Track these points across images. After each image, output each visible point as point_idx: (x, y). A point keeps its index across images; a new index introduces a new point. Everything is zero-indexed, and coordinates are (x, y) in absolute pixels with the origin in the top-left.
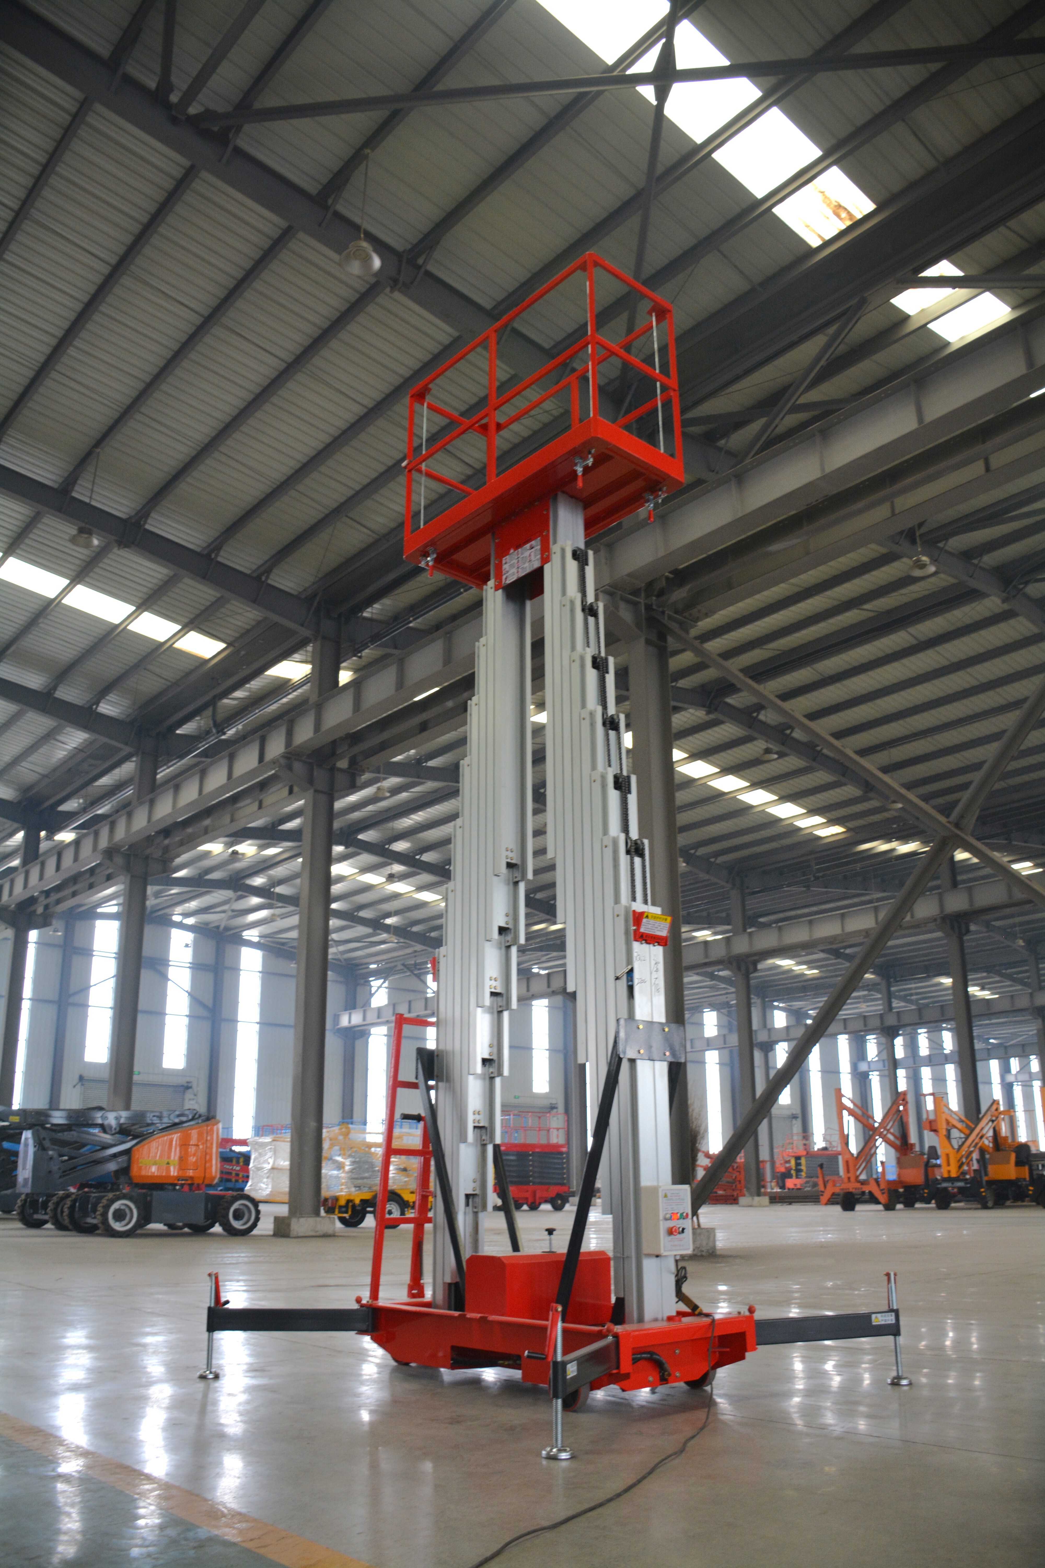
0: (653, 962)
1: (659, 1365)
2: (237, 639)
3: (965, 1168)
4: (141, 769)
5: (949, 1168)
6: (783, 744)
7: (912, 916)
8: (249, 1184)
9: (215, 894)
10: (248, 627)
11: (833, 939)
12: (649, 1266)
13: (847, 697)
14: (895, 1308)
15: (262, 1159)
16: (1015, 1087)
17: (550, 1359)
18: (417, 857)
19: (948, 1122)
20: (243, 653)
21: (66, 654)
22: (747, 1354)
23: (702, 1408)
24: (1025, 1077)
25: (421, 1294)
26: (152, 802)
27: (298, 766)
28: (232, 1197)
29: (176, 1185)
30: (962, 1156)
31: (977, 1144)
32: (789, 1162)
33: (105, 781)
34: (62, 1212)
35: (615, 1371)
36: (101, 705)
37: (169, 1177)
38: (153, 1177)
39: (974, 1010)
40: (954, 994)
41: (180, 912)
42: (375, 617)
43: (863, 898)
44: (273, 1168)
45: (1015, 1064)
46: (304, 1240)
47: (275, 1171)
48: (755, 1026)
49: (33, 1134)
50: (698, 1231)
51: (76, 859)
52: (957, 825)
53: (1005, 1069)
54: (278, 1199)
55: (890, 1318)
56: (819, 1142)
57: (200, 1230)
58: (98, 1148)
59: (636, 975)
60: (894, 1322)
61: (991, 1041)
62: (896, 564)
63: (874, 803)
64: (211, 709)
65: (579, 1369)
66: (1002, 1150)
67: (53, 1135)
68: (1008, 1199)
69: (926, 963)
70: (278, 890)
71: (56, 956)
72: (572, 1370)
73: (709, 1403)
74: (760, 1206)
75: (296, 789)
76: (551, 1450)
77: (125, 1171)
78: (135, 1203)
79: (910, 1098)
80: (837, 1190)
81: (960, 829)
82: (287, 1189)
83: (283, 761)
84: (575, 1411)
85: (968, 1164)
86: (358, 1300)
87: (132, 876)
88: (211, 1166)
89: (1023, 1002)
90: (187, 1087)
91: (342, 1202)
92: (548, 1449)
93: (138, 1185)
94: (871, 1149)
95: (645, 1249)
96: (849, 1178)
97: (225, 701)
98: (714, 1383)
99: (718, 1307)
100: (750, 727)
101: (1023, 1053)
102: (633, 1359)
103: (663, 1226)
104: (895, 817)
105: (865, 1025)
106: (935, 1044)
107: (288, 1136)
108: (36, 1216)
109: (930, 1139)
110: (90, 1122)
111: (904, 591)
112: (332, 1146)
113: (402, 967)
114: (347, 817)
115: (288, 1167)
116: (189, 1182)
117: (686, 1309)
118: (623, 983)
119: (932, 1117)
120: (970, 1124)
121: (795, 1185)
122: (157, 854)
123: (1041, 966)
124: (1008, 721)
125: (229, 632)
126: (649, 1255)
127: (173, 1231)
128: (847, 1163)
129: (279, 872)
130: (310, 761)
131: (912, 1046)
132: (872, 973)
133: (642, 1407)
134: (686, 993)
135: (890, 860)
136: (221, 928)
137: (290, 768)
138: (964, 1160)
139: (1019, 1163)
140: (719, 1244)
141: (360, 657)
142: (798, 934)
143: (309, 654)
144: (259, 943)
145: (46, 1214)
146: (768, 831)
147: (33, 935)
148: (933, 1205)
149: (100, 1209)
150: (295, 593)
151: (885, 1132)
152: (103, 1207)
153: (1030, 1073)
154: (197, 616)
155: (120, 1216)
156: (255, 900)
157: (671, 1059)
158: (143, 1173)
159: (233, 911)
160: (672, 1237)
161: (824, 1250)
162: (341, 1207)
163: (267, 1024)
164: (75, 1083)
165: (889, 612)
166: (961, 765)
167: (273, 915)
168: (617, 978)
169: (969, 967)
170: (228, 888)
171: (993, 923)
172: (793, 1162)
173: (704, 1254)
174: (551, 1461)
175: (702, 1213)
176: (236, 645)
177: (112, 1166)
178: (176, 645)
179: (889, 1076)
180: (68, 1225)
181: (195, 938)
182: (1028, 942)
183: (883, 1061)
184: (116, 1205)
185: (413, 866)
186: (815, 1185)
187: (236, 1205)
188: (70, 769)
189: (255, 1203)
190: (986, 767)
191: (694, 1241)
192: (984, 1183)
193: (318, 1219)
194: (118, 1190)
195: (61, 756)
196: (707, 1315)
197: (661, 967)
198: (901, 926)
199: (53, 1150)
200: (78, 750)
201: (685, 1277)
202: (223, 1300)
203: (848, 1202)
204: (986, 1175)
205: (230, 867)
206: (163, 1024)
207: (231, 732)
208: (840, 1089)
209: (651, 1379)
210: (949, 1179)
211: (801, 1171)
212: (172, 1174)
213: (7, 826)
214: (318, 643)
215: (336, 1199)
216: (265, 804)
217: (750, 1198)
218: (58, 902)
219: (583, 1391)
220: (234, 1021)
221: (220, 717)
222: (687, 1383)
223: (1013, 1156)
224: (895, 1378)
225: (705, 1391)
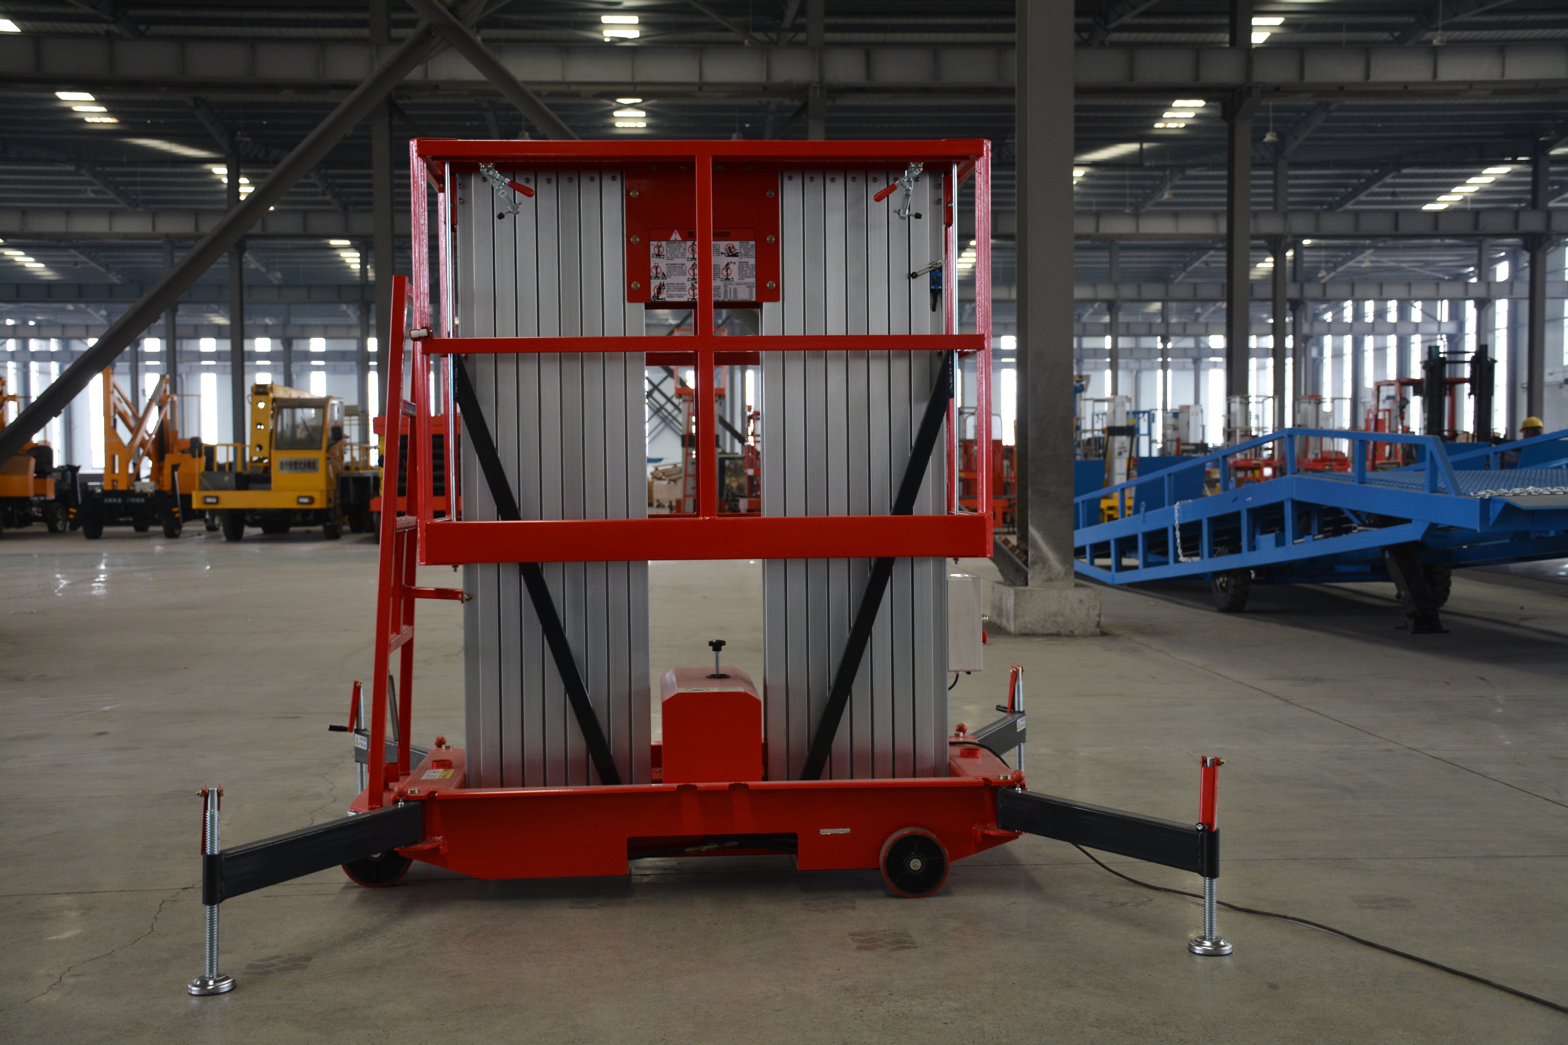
14: (1021, 710)
95: (952, 665)
118: (925, 283)
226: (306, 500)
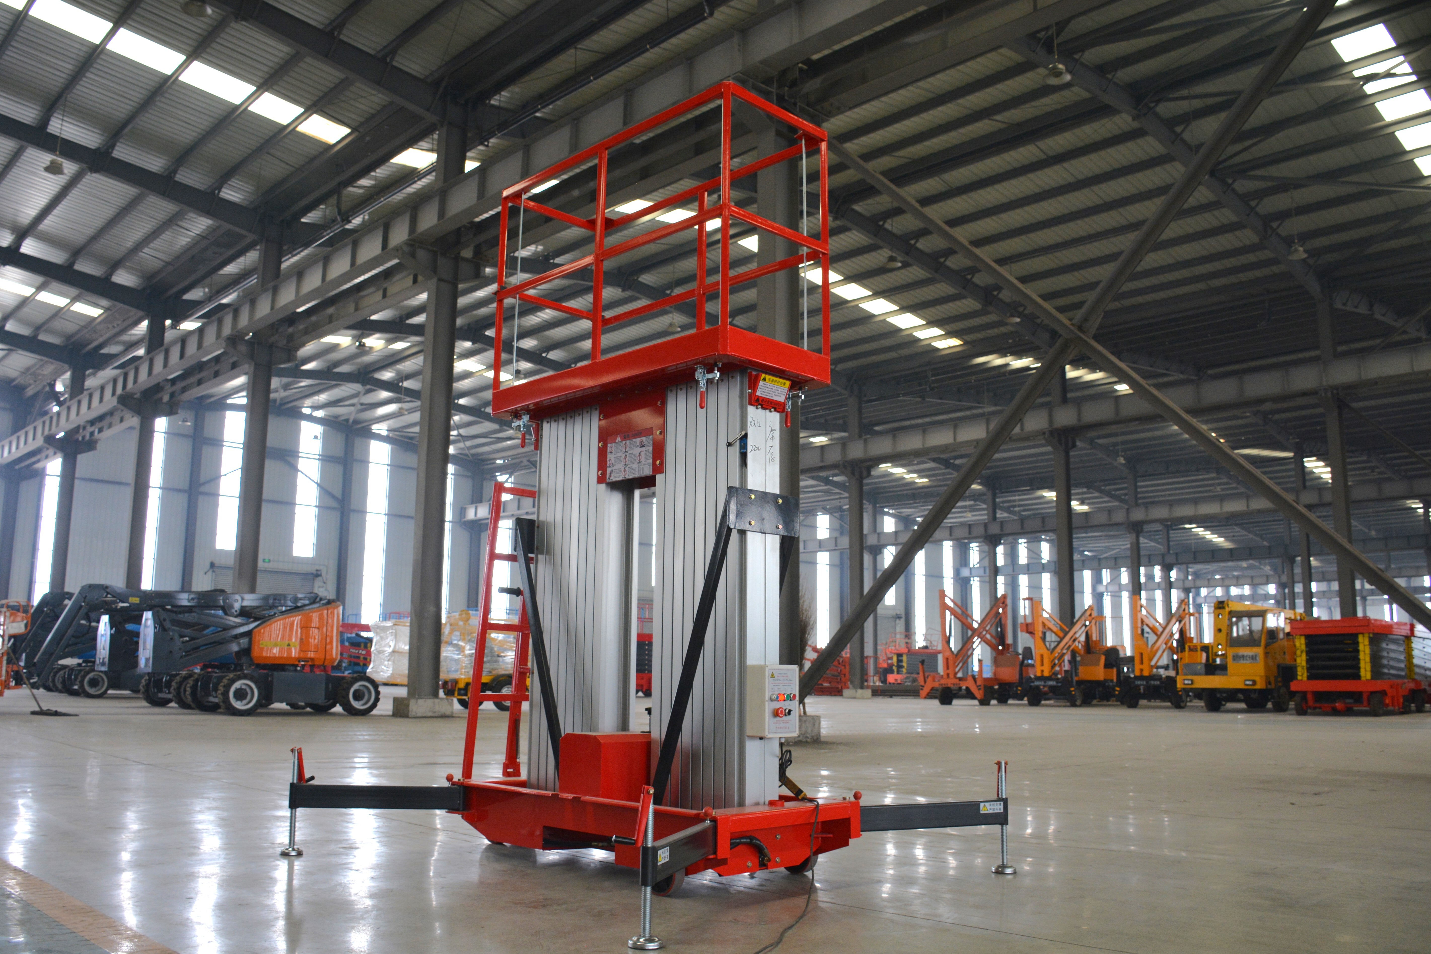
0: (769, 429)
1: (759, 850)
2: (362, 124)
3: (1057, 668)
4: (265, 257)
5: (1042, 668)
6: (907, 254)
7: (1022, 429)
8: (371, 666)
9: (343, 388)
10: (373, 112)
11: (945, 448)
12: (752, 748)
13: (973, 210)
14: (1004, 797)
15: (384, 643)
16: (1105, 597)
17: (640, 844)
18: (544, 355)
19: (1044, 625)
20: (368, 138)
21: (187, 135)
22: (851, 841)
23: (803, 894)
24: (1114, 588)
25: (517, 773)
26: (275, 290)
27: (422, 255)
28: (352, 678)
29: (297, 666)
30: (1055, 658)
31: (1070, 646)
32: (891, 658)
33: (231, 269)
34: (185, 691)
35: (711, 857)
36: (223, 190)
37: (290, 658)
38: (275, 658)
39: (1075, 522)
40: (1057, 507)
41: (310, 404)
42: (503, 105)
43: (975, 411)
44: (394, 652)
45: (1106, 575)
46: (422, 720)
47: (396, 654)
48: (866, 530)
49: (153, 615)
50: (804, 718)
51: (200, 346)
52: (1080, 328)
53: (1097, 580)
54: (398, 681)
55: (998, 807)
56: (919, 642)
57: (321, 710)
58: (220, 629)
59: (750, 442)
60: (1002, 811)
61: (1086, 553)
62: (1030, 75)
63: (993, 318)
64: (335, 197)
65: (671, 855)
66: (1093, 653)
67: (174, 616)
68: (1095, 698)
69: (1031, 476)
70: (406, 384)
71: (186, 446)
72: (663, 856)
73: (810, 889)
74: (863, 698)
75: (420, 278)
76: (638, 940)
77: (247, 652)
78: (256, 683)
79: (1009, 601)
80: (936, 685)
81: (1083, 332)
82: (407, 672)
83: (406, 249)
84: (669, 896)
85: (1060, 666)
86: (449, 778)
87: (256, 364)
88: (332, 648)
89: (1119, 517)
90: (317, 575)
91: (462, 685)
92: (635, 939)
93: (259, 666)
94: (968, 650)
95: (749, 732)
96: (948, 675)
97: (351, 189)
98: (815, 868)
99: (819, 791)
100: (876, 236)
101: (1115, 565)
102: (731, 844)
103: (769, 707)
104: (1012, 332)
105: (970, 533)
106: (1034, 554)
107: (407, 621)
108: (160, 695)
109: (1024, 641)
110: (211, 604)
111: (1035, 103)
112: (452, 631)
113: (528, 463)
114: (475, 312)
115: (408, 651)
116: (310, 663)
117: (789, 793)
118: (736, 449)
119: (1029, 620)
120: (1065, 628)
121: (896, 680)
122: (282, 343)
123: (1139, 484)
124: (1126, 242)
125: (354, 116)
126: (752, 737)
127: (296, 710)
128: (947, 661)
129: (408, 366)
130: (435, 249)
131: (1012, 555)
132: (979, 484)
133: (740, 892)
134: (801, 496)
135: (1004, 374)
136: (351, 421)
137: (413, 255)
138: (1057, 662)
139: (1108, 666)
140: (824, 732)
141: (487, 146)
142: (912, 442)
143: (435, 142)
144: (387, 436)
145: (170, 693)
146: (888, 340)
147: (161, 424)
148: (1025, 701)
149: (221, 689)
150: (422, 77)
151: (984, 633)
152: (224, 686)
153: (1120, 585)
154: (321, 99)
155: (240, 695)
156: (384, 394)
157: (783, 533)
158: (264, 654)
159: (362, 404)
160: (778, 718)
161: (923, 739)
162: (460, 689)
163: (394, 516)
164: (206, 570)
165: (1019, 125)
166: (1079, 283)
167: (401, 409)
168: (729, 445)
169: (1072, 482)
170: (357, 382)
171: (1096, 441)
172: (895, 659)
173: (808, 740)
174: (637, 951)
175: (809, 703)
176: (361, 130)
177: (235, 647)
178: (299, 129)
179: (990, 582)
180: (191, 703)
181: (324, 430)
182: (1128, 460)
183: (985, 568)
184: (237, 685)
185: (540, 364)
186: (915, 680)
187: (356, 686)
188: (193, 257)
189: (375, 685)
190: (1101, 286)
191: (800, 728)
192: (1074, 683)
193: (436, 700)
194: (242, 670)
195: (184, 243)
196: (811, 800)
197: (777, 434)
198: (1010, 438)
199: (174, 630)
200: (202, 237)
201: (790, 761)
202: (307, 776)
203: (946, 696)
204: (1077, 675)
205: (359, 360)
206: (292, 514)
207: (357, 221)
208: (944, 591)
209: (750, 864)
210: (1042, 678)
211: (902, 667)
212: (293, 655)
213: (132, 313)
214: (445, 129)
215: (456, 682)
216: (389, 293)
217: (854, 691)
218: (184, 390)
219: (678, 876)
220: (363, 512)
221: (345, 206)
222: (787, 868)
223: (1103, 658)
224: (999, 867)
225: (805, 876)
226: (1250, 683)
